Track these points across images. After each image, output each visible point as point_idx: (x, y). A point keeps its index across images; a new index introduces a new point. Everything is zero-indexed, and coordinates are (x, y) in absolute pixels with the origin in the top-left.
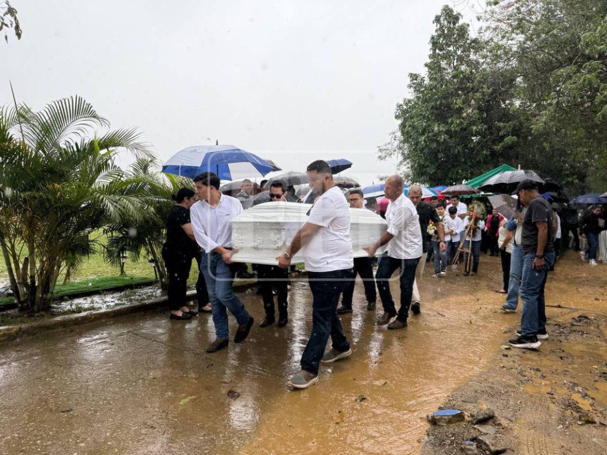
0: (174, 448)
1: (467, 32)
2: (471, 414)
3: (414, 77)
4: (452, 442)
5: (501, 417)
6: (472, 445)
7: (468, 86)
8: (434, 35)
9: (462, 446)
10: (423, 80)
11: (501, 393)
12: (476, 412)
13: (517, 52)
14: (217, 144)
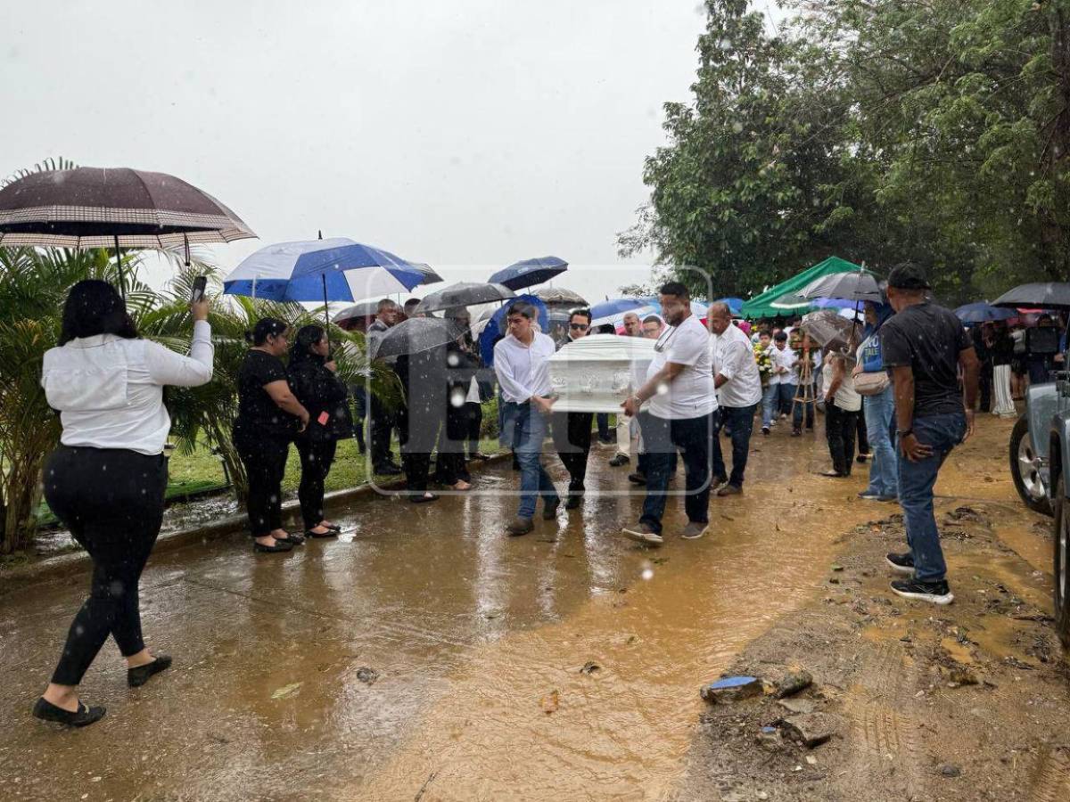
0: (263, 773)
1: (761, 28)
2: (774, 683)
3: (673, 108)
4: (742, 730)
5: (825, 684)
6: (774, 733)
7: (767, 121)
8: (704, 34)
9: (758, 736)
10: (689, 113)
11: (825, 643)
12: (782, 679)
13: (847, 60)
14: (320, 237)
